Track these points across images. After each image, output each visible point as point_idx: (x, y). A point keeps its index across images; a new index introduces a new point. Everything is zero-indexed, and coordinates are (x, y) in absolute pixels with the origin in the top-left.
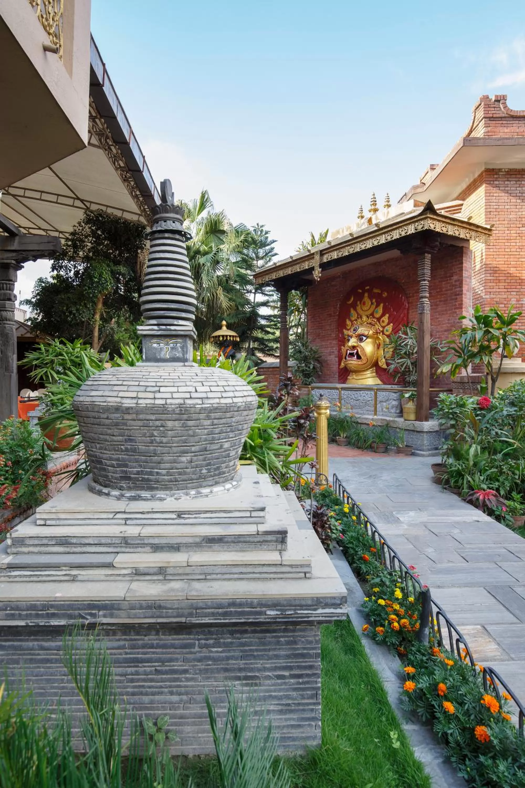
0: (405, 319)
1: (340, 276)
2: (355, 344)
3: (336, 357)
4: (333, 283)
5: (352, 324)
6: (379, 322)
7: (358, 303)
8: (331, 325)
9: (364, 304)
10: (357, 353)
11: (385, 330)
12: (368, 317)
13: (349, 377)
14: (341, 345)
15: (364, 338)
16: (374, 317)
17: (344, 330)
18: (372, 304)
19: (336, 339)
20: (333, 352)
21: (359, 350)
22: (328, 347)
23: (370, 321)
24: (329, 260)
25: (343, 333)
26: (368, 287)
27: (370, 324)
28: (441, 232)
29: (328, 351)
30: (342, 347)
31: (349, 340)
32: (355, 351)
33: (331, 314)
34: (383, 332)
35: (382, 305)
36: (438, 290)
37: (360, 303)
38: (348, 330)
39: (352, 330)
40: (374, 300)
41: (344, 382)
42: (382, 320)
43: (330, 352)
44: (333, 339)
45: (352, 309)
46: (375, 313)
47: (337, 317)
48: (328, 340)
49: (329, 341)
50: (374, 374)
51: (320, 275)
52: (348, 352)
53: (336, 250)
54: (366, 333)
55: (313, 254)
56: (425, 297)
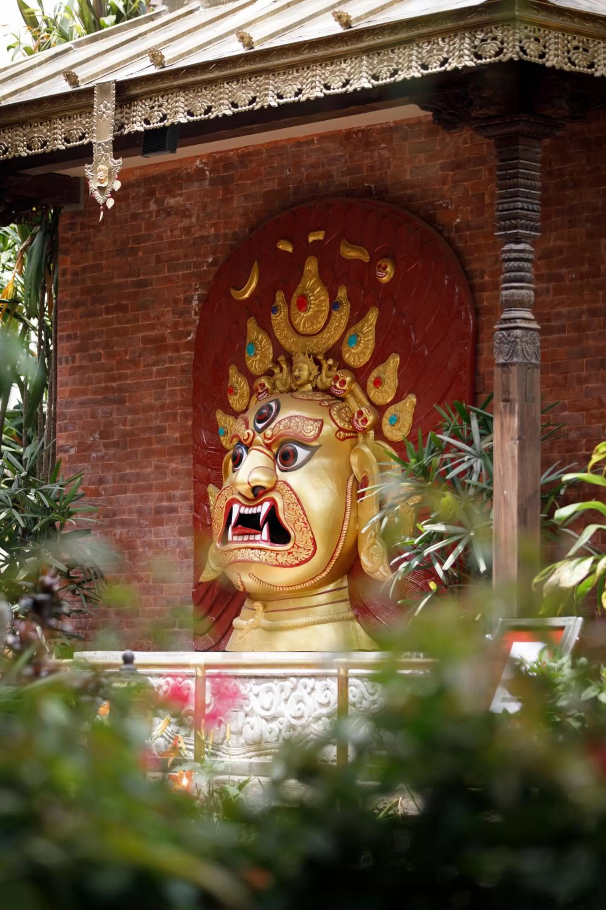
0: (465, 376)
1: (200, 172)
2: (262, 479)
3: (181, 533)
4: (171, 201)
5: (253, 392)
6: (364, 389)
7: (280, 297)
8: (161, 386)
9: (303, 304)
10: (273, 513)
11: (385, 421)
12: (317, 362)
13: (237, 622)
14: (208, 481)
15: (302, 453)
16: (343, 365)
17: (220, 415)
18: (334, 305)
19: (184, 450)
20: (173, 510)
21: (280, 505)
22: (149, 488)
23: (325, 380)
24: (155, 124)
25: (214, 429)
26: (320, 236)
27: (327, 391)
28: (567, 67)
29: (152, 505)
30: (211, 489)
31: (238, 460)
32: (263, 509)
33: (163, 338)
34: (377, 428)
35: (372, 317)
36: (586, 268)
37: (288, 302)
38: (236, 415)
39: (251, 416)
40: (342, 293)
41: (217, 647)
42: (374, 374)
43: (158, 511)
44: (174, 452)
45: (252, 325)
46: (345, 348)
47: (188, 354)
48: (148, 454)
49: (155, 461)
50: (344, 607)
51: (117, 185)
52: (236, 510)
53: (184, 88)
54: (310, 431)
55: (90, 92)
56: (520, 304)
